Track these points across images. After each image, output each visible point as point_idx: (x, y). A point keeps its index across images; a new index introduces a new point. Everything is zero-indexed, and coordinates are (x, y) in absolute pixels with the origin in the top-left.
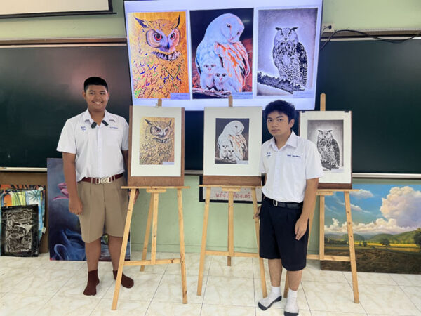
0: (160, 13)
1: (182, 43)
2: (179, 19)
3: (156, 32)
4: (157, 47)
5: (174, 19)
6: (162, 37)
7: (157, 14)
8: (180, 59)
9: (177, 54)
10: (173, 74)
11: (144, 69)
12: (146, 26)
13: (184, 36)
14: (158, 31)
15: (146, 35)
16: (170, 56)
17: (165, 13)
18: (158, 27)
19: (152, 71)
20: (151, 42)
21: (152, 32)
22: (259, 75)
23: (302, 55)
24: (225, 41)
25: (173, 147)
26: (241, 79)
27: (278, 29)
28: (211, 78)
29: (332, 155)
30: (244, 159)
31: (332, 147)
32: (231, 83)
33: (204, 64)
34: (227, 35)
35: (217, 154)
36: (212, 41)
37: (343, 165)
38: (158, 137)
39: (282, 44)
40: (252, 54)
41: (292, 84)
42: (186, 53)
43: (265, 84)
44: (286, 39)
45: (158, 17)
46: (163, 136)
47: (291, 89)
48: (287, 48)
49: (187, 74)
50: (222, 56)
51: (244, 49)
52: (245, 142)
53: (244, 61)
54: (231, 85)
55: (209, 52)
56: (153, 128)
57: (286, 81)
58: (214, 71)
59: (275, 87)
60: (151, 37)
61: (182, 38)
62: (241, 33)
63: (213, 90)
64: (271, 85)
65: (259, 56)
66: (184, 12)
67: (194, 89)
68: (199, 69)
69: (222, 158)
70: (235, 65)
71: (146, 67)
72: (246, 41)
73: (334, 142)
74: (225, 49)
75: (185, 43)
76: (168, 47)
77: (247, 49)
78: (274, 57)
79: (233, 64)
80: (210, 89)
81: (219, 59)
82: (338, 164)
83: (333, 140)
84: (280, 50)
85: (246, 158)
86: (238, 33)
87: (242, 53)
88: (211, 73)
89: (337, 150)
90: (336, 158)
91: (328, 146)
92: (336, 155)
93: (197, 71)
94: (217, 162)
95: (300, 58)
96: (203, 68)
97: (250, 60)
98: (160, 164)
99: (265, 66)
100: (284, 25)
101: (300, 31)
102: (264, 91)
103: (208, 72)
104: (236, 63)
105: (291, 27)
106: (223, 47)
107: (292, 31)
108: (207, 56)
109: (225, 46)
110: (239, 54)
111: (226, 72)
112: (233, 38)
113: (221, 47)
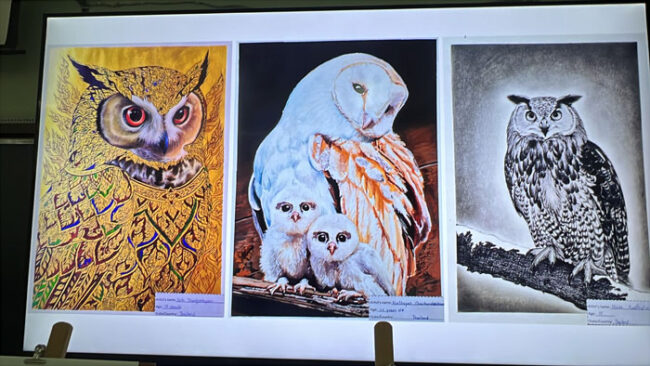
0: (149, 49)
1: (208, 136)
2: (205, 65)
3: (127, 101)
4: (129, 148)
5: (188, 68)
6: (148, 117)
7: (140, 50)
9: (189, 169)
10: (172, 232)
11: (79, 213)
12: (101, 86)
14: (136, 99)
15: (99, 110)
16: (165, 175)
17: (165, 49)
18: (138, 88)
19: (104, 220)
20: (112, 130)
21: (117, 102)
22: (463, 241)
23: (601, 179)
24: (349, 131)
27: (515, 99)
28: (300, 246)
32: (368, 265)
33: (278, 199)
39: (533, 144)
41: (582, 273)
42: (219, 165)
43: (483, 270)
44: (545, 130)
47: (578, 293)
48: (550, 155)
50: (335, 176)
51: (410, 157)
53: (411, 195)
54: (368, 272)
55: (294, 165)
57: (559, 262)
58: (309, 222)
59: (523, 282)
61: (210, 121)
62: (397, 110)
63: (304, 284)
64: (506, 275)
65: (459, 179)
66: (222, 49)
67: (240, 281)
70: (381, 206)
71: (85, 206)
72: (414, 133)
74: (345, 155)
75: (219, 135)
76: (163, 147)
77: (418, 158)
78: (510, 185)
80: (293, 281)
81: (326, 186)
86: (390, 109)
87: (404, 167)
96: (273, 214)
97: (431, 191)
99: (483, 211)
100: (534, 88)
101: (589, 105)
102: (484, 295)
103: (290, 226)
104: (382, 200)
105: (559, 96)
106: (339, 148)
107: (563, 106)
108: (286, 175)
109: (347, 146)
110: (392, 171)
111: (351, 229)
112: (371, 124)
113: (333, 150)
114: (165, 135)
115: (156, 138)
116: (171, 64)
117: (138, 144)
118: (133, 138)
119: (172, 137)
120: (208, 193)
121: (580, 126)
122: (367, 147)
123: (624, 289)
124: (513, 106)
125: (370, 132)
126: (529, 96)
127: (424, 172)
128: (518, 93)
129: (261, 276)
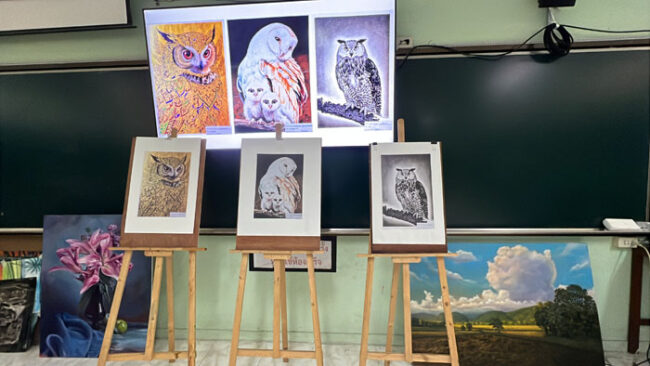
1: (219, 62)
2: (214, 31)
3: (184, 48)
4: (187, 68)
5: (207, 32)
6: (193, 55)
7: (186, 25)
8: (217, 83)
9: (213, 77)
10: (209, 102)
11: (172, 96)
12: (172, 41)
13: (221, 52)
14: (188, 47)
15: (173, 53)
16: (204, 79)
17: (196, 24)
18: (187, 42)
19: (182, 99)
20: (180, 62)
21: (180, 48)
22: (319, 101)
23: (372, 74)
24: (274, 58)
25: (186, 193)
26: (297, 107)
27: (340, 41)
28: (258, 106)
29: (417, 204)
30: (296, 212)
31: (416, 192)
33: (248, 88)
34: (277, 51)
35: (258, 204)
36: (257, 58)
37: (433, 218)
38: (166, 179)
39: (347, 61)
40: (308, 74)
41: (363, 112)
42: (224, 74)
43: (327, 112)
44: (351, 55)
45: (186, 30)
46: (174, 177)
47: (361, 119)
48: (353, 65)
49: (226, 101)
50: (270, 77)
51: (299, 68)
52: (298, 187)
53: (299, 84)
54: (284, 114)
55: (254, 73)
56: (161, 167)
58: (261, 96)
59: (342, 116)
60: (179, 54)
61: (219, 56)
62: (293, 48)
63: (261, 120)
64: (335, 114)
65: (318, 76)
66: (220, 23)
67: (237, 120)
68: (242, 94)
69: (264, 210)
70: (289, 89)
71: (173, 93)
72: (300, 58)
73: (418, 186)
74: (274, 68)
75: (223, 61)
76: (201, 67)
77: (302, 68)
78: (337, 78)
79: (285, 87)
80: (257, 120)
81: (266, 81)
82: (426, 217)
83: (418, 182)
84: (345, 68)
85: (298, 210)
86: (290, 48)
87: (297, 72)
88: (258, 98)
89: (423, 196)
90: (423, 209)
91: (411, 191)
92: (422, 203)
93: (239, 98)
94: (257, 216)
95: (370, 78)
97: (307, 81)
98: (166, 215)
99: (327, 89)
100: (348, 36)
101: (369, 43)
102: (327, 122)
103: (253, 98)
104: (289, 86)
105: (357, 39)
106: (271, 65)
107: (359, 45)
108: (251, 78)
109: (274, 65)
110: (292, 74)
111: (277, 98)
112: (283, 54)
113: (268, 66)
114: (201, 62)
115: (198, 64)
116: (200, 31)
117: (191, 67)
118: (188, 64)
119: (204, 63)
120: (221, 87)
121: (365, 52)
122: (282, 65)
123: (378, 117)
124: (339, 44)
125: (283, 58)
126: (346, 40)
127: (305, 74)
128: (342, 39)
129: (244, 118)
